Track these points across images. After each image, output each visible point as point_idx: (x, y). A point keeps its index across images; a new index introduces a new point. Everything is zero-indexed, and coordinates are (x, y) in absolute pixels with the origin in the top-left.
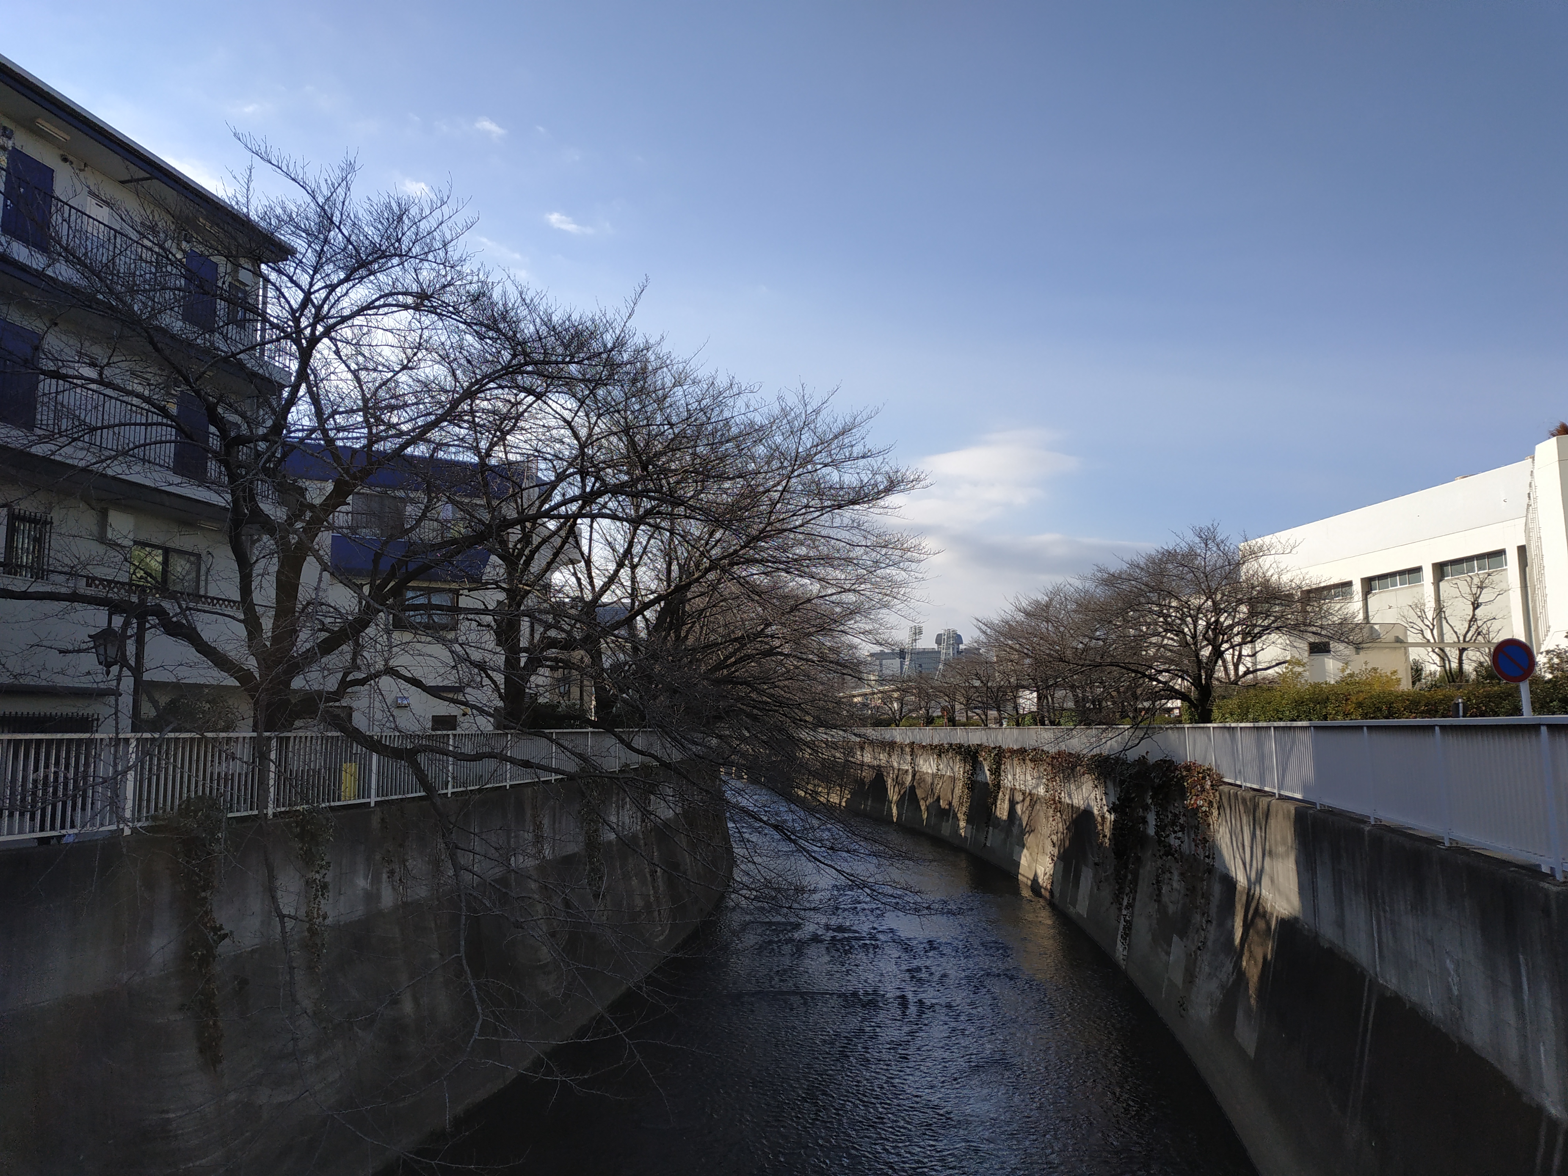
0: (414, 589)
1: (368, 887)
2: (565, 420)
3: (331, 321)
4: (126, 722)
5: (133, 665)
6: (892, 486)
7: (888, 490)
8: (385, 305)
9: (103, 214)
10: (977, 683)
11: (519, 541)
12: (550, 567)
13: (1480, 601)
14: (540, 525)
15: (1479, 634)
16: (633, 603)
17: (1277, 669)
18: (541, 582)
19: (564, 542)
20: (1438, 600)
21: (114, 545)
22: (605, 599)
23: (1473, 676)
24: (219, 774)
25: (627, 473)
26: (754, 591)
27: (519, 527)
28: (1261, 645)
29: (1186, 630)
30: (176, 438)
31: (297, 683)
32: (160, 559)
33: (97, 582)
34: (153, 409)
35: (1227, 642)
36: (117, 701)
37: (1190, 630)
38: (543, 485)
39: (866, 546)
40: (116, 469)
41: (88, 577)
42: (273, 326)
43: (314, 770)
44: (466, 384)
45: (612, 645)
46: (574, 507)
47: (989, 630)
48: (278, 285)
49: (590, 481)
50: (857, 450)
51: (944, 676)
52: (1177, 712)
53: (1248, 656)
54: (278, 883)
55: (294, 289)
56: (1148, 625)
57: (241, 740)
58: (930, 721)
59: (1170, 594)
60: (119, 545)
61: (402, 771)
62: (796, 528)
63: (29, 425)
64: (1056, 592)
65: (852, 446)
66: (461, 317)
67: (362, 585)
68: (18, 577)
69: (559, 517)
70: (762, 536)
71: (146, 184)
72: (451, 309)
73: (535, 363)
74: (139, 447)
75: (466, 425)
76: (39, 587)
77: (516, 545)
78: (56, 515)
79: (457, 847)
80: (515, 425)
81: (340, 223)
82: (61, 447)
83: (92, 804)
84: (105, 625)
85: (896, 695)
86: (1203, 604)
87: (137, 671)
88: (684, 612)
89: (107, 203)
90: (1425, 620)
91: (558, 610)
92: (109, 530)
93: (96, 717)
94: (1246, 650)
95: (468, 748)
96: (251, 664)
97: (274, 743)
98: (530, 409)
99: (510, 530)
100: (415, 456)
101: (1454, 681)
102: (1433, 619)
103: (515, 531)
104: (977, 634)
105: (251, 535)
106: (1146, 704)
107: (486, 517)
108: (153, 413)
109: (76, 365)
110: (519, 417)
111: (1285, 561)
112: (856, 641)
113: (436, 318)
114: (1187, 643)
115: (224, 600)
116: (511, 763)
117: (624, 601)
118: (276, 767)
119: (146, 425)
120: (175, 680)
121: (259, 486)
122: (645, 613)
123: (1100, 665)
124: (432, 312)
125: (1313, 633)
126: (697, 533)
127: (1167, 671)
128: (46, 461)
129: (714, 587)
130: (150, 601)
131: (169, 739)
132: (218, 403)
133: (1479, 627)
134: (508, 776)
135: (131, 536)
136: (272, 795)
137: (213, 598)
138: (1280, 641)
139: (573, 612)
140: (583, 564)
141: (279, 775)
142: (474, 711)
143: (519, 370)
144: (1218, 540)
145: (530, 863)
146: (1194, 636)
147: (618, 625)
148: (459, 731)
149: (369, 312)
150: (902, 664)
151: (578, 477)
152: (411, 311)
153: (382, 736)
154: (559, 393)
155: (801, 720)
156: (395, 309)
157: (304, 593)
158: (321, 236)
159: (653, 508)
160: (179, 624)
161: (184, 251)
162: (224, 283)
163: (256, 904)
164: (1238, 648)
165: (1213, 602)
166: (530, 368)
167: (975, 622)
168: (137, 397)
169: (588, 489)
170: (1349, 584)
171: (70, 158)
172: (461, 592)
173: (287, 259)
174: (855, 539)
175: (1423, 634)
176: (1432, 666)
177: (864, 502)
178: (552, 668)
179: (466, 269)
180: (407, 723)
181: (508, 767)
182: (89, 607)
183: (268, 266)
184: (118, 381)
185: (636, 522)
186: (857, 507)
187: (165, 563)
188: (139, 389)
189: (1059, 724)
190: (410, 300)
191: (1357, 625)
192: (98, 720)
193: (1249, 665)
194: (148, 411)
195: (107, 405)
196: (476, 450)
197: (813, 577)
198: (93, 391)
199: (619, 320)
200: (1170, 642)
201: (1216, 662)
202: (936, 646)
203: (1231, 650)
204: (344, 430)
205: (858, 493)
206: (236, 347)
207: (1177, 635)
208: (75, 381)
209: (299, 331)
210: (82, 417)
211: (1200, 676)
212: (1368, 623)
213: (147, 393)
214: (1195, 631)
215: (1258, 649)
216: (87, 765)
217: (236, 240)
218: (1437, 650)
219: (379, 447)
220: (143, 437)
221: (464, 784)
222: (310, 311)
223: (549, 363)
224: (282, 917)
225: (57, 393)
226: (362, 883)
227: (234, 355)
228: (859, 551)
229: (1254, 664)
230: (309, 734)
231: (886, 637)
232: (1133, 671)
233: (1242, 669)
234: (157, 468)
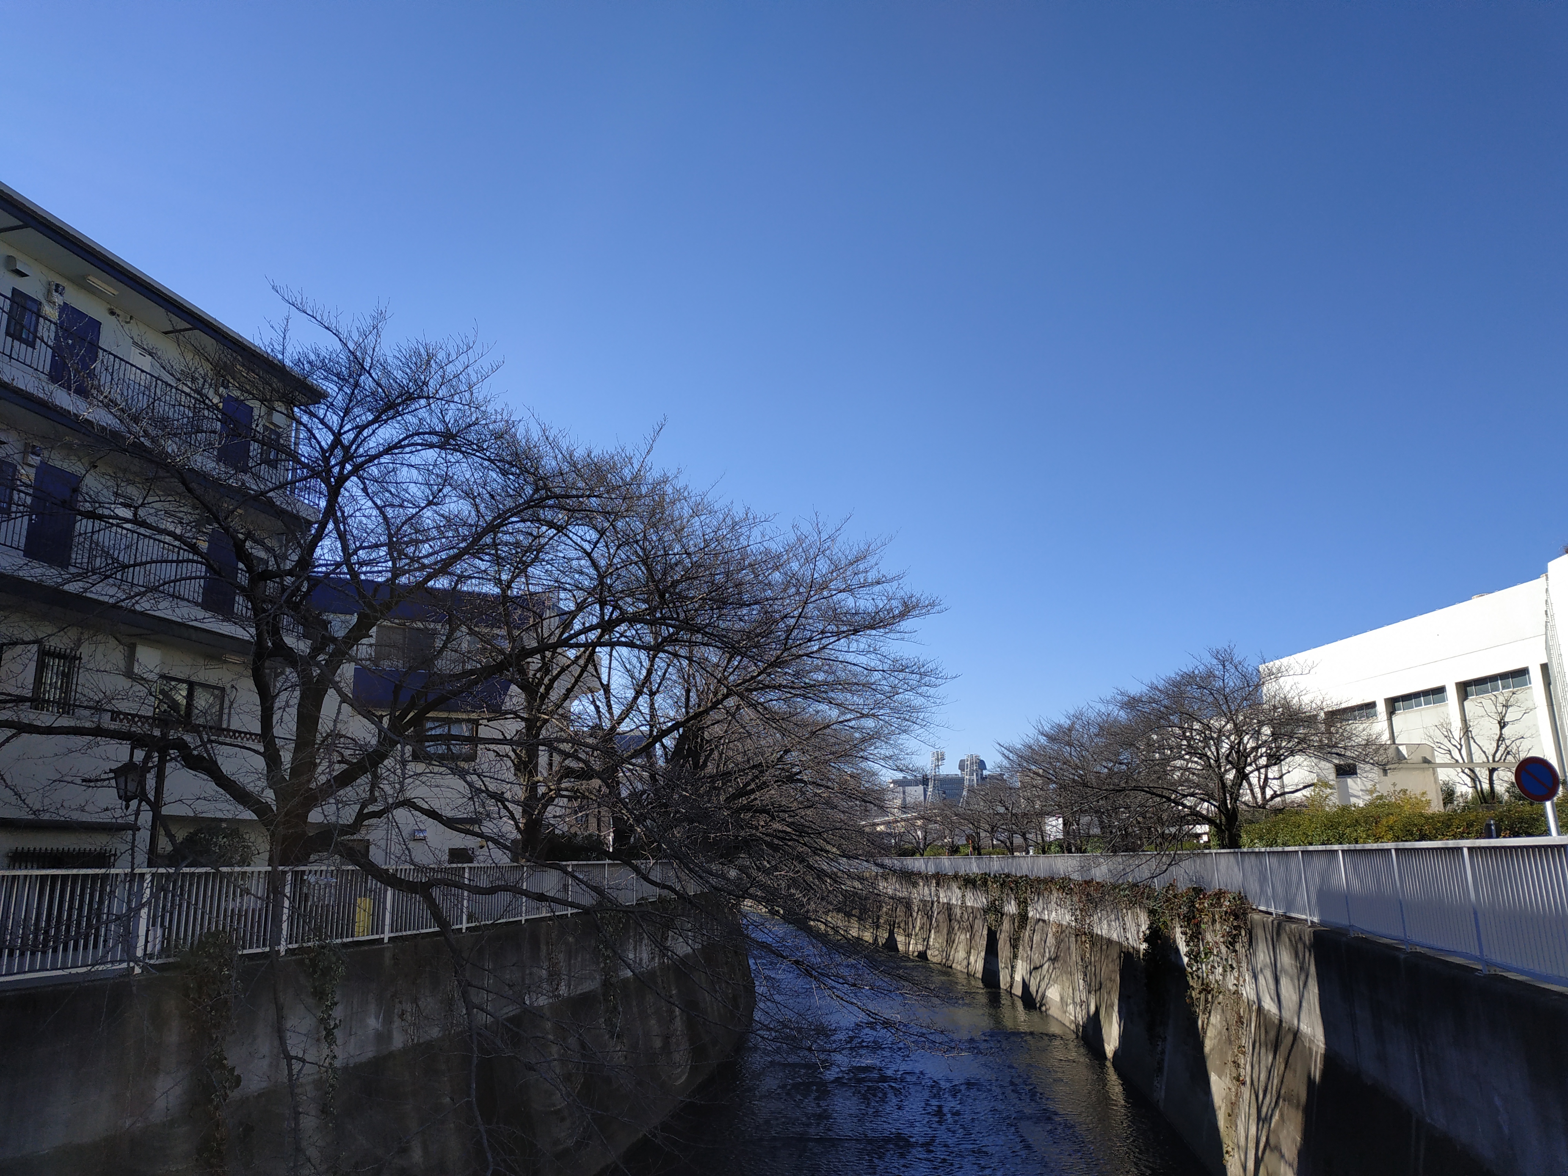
0: (434, 719)
1: (379, 1026)
2: (585, 551)
3: (360, 460)
4: (141, 857)
5: (152, 799)
6: (908, 609)
7: (903, 615)
8: (408, 445)
9: (145, 362)
10: (1002, 810)
11: (540, 669)
12: (568, 694)
13: (1506, 720)
14: (560, 654)
15: (1508, 753)
16: (651, 731)
17: (1306, 792)
18: (560, 711)
19: (584, 669)
20: (1464, 720)
21: (140, 680)
22: (624, 727)
23: (1506, 797)
24: (233, 910)
25: (644, 601)
26: (770, 718)
27: (538, 656)
28: (1287, 768)
29: (1209, 753)
30: (206, 574)
31: (315, 816)
32: (184, 693)
33: (122, 717)
34: (183, 546)
35: (1250, 765)
36: (134, 835)
37: (1212, 753)
38: (563, 614)
39: (883, 671)
40: (144, 605)
41: (113, 712)
42: (304, 466)
43: (328, 905)
44: (489, 518)
45: (628, 774)
46: (593, 636)
47: (1011, 755)
48: (309, 426)
49: (608, 610)
50: (872, 576)
51: (968, 803)
52: (1205, 838)
53: (1274, 779)
54: (289, 1024)
55: (325, 430)
56: (1171, 749)
57: (256, 875)
58: (954, 850)
59: (1192, 717)
60: (144, 679)
61: (417, 904)
62: (812, 653)
63: (63, 562)
64: (1078, 717)
65: (867, 572)
66: (485, 454)
67: (382, 716)
68: (45, 712)
69: (578, 645)
70: (778, 663)
71: (187, 334)
72: (475, 447)
73: (557, 497)
74: (169, 583)
75: (487, 558)
76: (65, 722)
77: (535, 674)
78: (85, 651)
79: (470, 985)
80: (537, 557)
81: (370, 367)
82: (94, 585)
83: (105, 941)
84: (126, 759)
85: (919, 823)
86: (1224, 726)
87: (156, 806)
88: (703, 739)
89: (150, 354)
90: (1452, 740)
91: (576, 740)
92: (136, 665)
93: (113, 852)
94: (1273, 772)
95: (484, 882)
96: (269, 796)
97: (289, 877)
98: (551, 542)
99: (529, 660)
100: (436, 589)
101: (1486, 802)
102: (1460, 739)
103: (535, 660)
104: (1000, 759)
105: (276, 669)
106: (1173, 830)
107: (507, 646)
108: (185, 550)
109: (113, 506)
110: (540, 549)
111: (1304, 682)
112: (876, 766)
113: (462, 456)
114: (1210, 766)
115: (246, 733)
116: (526, 896)
117: (643, 728)
118: (290, 903)
119: (178, 562)
120: (192, 815)
121: (285, 620)
122: (664, 740)
123: (1124, 789)
124: (457, 451)
125: (1337, 754)
126: (715, 660)
127: (1192, 795)
128: (78, 598)
129: (732, 715)
130: (172, 735)
131: (184, 875)
132: (246, 540)
133: (1507, 747)
134: (524, 908)
135: (157, 670)
136: (284, 932)
137: (235, 732)
138: (1305, 763)
139: (590, 741)
140: (602, 692)
141: (292, 908)
142: (490, 843)
143: (540, 504)
144: (1236, 661)
145: (542, 1001)
146: (1217, 760)
147: (636, 754)
148: (475, 864)
149: (397, 451)
150: (925, 791)
151: (597, 606)
152: (437, 450)
153: (397, 870)
154: (579, 525)
155: (821, 850)
156: (419, 448)
157: (325, 725)
158: (351, 380)
159: (670, 635)
160: (200, 757)
161: (221, 396)
162: (257, 425)
163: (265, 1045)
164: (1263, 771)
165: (1235, 725)
166: (551, 502)
167: (998, 747)
168: (169, 535)
169: (606, 618)
170: (1372, 705)
171: (117, 311)
172: (481, 722)
173: (320, 402)
174: (872, 664)
175: (1451, 754)
176: (1464, 788)
177: (880, 627)
178: (570, 798)
179: (490, 409)
180: (422, 855)
181: (524, 900)
182: (112, 742)
183: (301, 410)
184: (151, 520)
185: (654, 650)
186: (874, 632)
187: (190, 696)
188: (171, 528)
189: (1085, 852)
190: (435, 439)
191: (1381, 745)
192: (115, 855)
193: (1276, 788)
194: (180, 548)
195: (140, 542)
196: (498, 582)
197: (831, 703)
198: (127, 530)
199: (638, 455)
200: (1194, 766)
201: (1241, 784)
202: (959, 772)
203: (1256, 773)
204: (367, 565)
205: (873, 618)
206: (266, 485)
207: (1200, 758)
208: (111, 521)
209: (329, 470)
210: (116, 556)
211: (1226, 800)
212: (1394, 743)
213: (178, 531)
214: (1218, 753)
215: (1284, 772)
216: (101, 902)
217: (270, 385)
218: (1467, 771)
219: (403, 580)
220: (173, 574)
221: (477, 920)
222: (339, 452)
223: (568, 497)
224: (289, 1058)
225: (93, 532)
226: (373, 1023)
227: (263, 493)
228: (877, 676)
229: (1283, 786)
230: (324, 868)
231: (906, 762)
232: (1157, 795)
233: (1269, 793)
234: (185, 603)
